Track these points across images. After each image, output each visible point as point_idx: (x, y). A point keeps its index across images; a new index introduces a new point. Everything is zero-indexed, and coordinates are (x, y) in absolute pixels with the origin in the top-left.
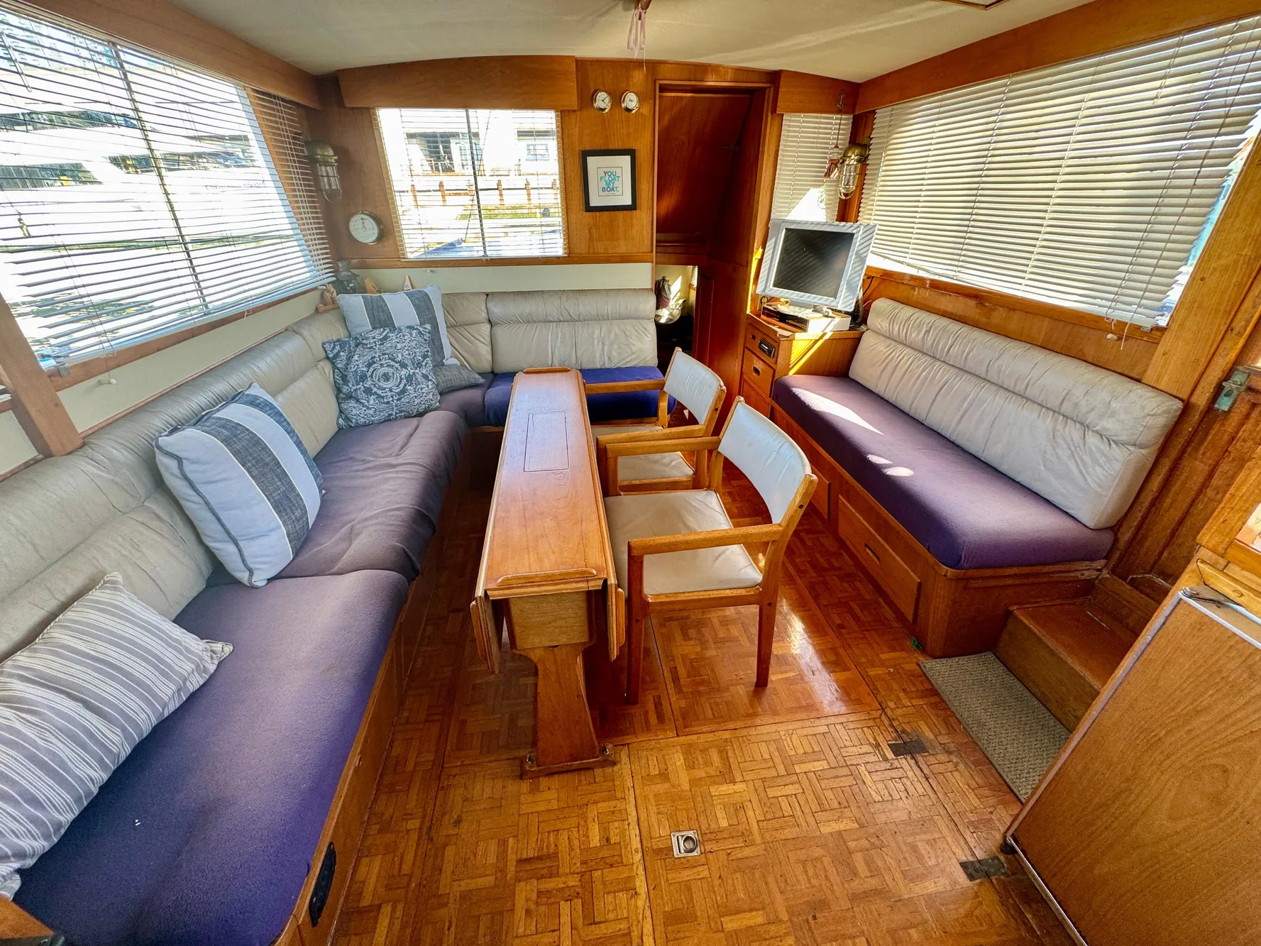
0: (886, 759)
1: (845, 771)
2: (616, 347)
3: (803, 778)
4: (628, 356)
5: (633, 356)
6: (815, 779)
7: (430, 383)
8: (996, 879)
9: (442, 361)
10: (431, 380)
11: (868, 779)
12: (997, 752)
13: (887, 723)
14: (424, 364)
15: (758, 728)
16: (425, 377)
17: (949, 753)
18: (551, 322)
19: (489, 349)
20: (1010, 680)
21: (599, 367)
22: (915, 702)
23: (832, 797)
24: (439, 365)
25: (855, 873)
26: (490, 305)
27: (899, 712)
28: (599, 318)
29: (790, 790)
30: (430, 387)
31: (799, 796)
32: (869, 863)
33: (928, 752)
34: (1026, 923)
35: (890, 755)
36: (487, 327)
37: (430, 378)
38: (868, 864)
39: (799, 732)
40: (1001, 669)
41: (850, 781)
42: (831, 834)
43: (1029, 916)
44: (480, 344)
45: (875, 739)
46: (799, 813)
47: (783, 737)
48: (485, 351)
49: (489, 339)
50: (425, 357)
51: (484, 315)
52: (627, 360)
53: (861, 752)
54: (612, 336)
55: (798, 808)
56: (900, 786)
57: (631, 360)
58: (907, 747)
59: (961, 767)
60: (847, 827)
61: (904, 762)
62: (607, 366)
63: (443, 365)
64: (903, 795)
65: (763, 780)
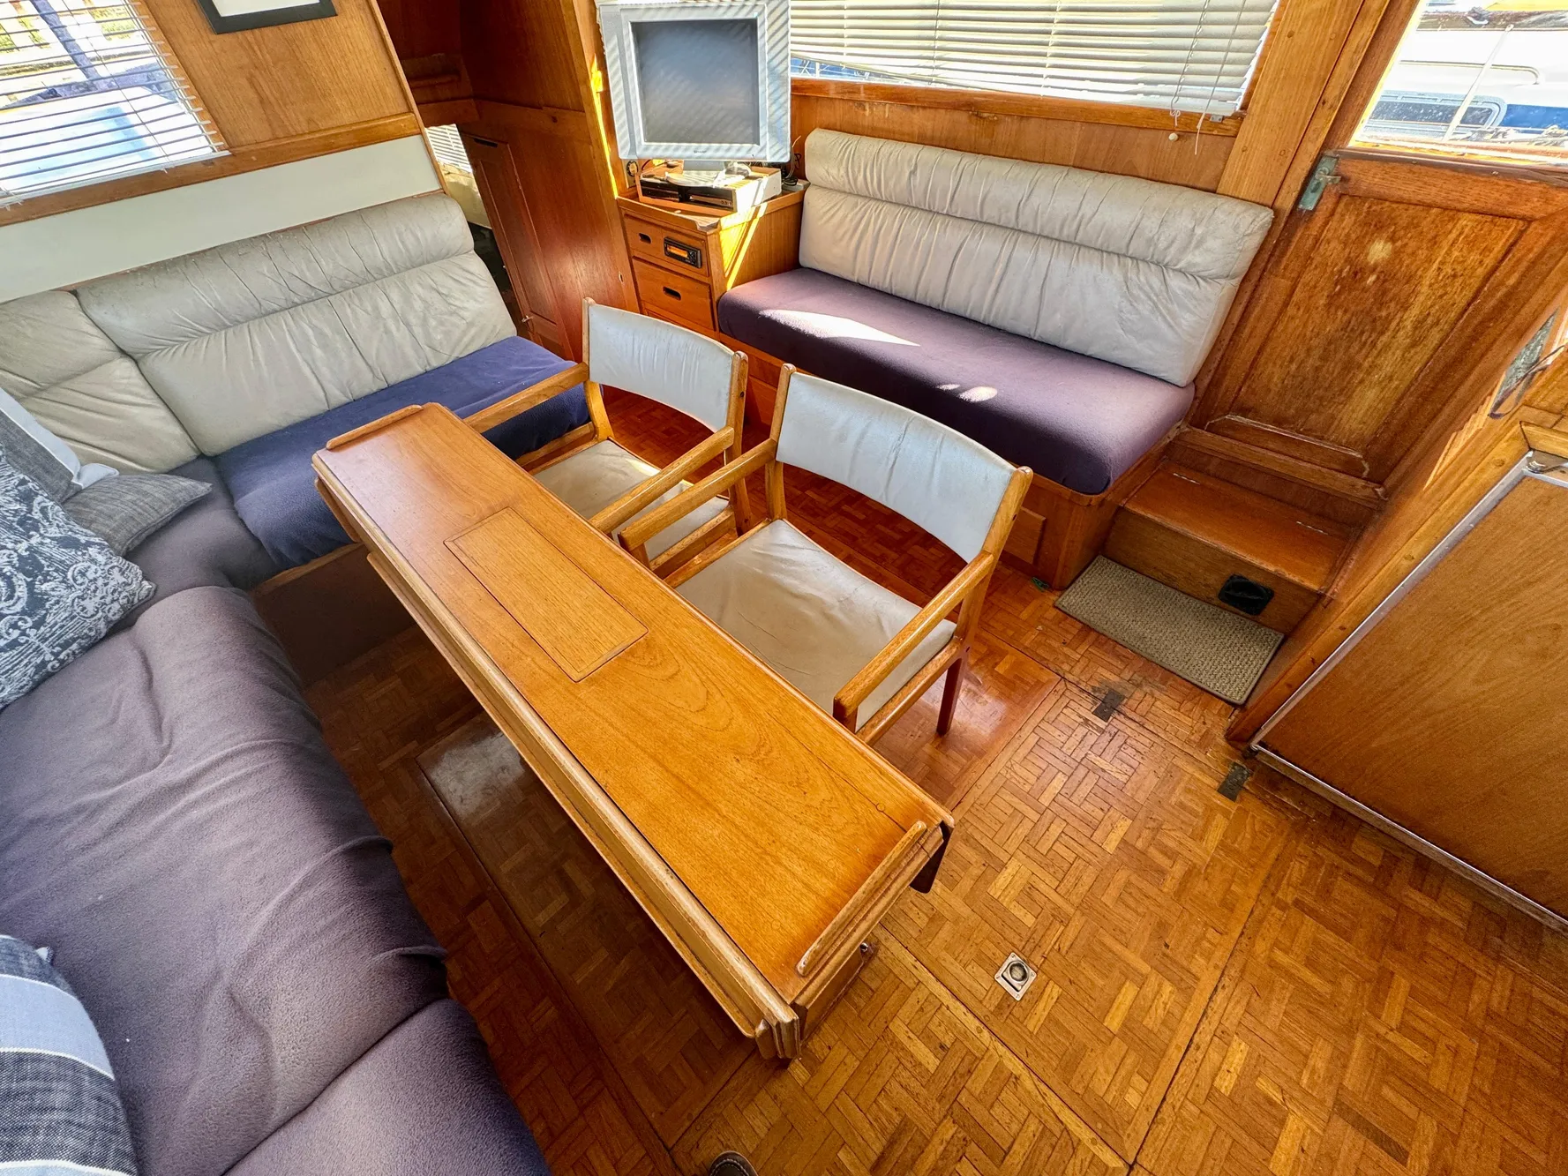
0: (1103, 731)
1: (1082, 771)
2: (433, 323)
3: (1055, 807)
4: (464, 333)
5: (473, 331)
6: (1066, 800)
7: (92, 551)
8: (1248, 784)
9: (69, 483)
10: (89, 544)
11: (1101, 763)
12: (1170, 659)
13: (1075, 690)
14: (37, 515)
15: (978, 783)
16: (68, 543)
17: (1139, 686)
18: (275, 311)
19: (163, 412)
20: (1132, 575)
21: (420, 370)
22: (1081, 650)
23: (1092, 808)
24: (70, 497)
25: (1162, 872)
26: (99, 314)
27: (1077, 670)
28: (374, 276)
29: (1056, 830)
30: (101, 559)
31: (1066, 831)
32: (1165, 851)
33: (1124, 697)
34: (1287, 808)
35: (1102, 724)
36: (124, 368)
37: (83, 539)
38: (1165, 854)
39: (1017, 759)
40: (1118, 569)
41: (1092, 778)
42: (1118, 848)
43: (1285, 800)
44: (135, 410)
45: (1080, 716)
46: (1080, 849)
47: (1008, 776)
48: (153, 417)
49: (148, 392)
50: (27, 498)
51: (98, 342)
52: (466, 340)
53: (1079, 739)
54: (418, 305)
55: (1076, 845)
56: (1130, 751)
57: (472, 340)
58: (1108, 706)
59: (1157, 694)
60: (1125, 829)
61: (1117, 722)
62: (435, 364)
63: (79, 491)
64: (1138, 758)
65: (1026, 840)
